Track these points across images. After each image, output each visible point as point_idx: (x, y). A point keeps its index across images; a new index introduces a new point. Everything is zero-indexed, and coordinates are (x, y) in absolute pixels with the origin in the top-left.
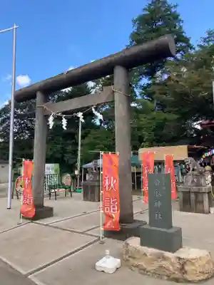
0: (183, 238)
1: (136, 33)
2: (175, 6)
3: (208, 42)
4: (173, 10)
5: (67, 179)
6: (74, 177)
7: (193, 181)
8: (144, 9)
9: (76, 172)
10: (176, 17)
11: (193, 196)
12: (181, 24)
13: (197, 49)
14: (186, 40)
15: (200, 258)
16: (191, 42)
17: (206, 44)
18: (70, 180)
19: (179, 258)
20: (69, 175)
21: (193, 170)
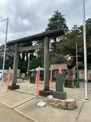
0: (67, 96)
1: (50, 24)
2: (64, 16)
3: (74, 29)
4: (63, 17)
5: (23, 75)
6: (26, 75)
7: (69, 77)
8: (53, 16)
9: (27, 73)
10: (64, 19)
11: (68, 82)
12: (65, 22)
13: (71, 31)
14: (67, 28)
15: (72, 102)
16: (69, 29)
17: (74, 30)
18: (24, 76)
19: (66, 102)
20: (24, 74)
21: (69, 73)
